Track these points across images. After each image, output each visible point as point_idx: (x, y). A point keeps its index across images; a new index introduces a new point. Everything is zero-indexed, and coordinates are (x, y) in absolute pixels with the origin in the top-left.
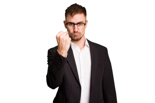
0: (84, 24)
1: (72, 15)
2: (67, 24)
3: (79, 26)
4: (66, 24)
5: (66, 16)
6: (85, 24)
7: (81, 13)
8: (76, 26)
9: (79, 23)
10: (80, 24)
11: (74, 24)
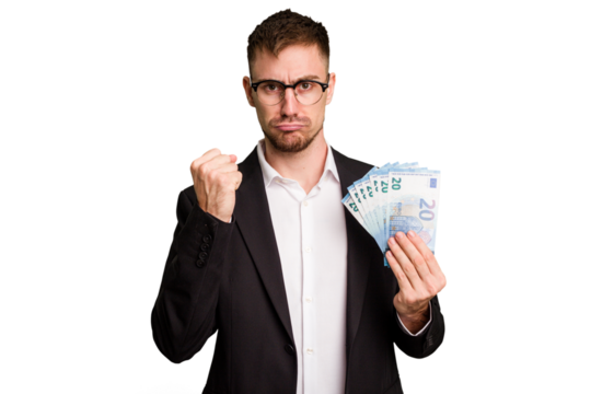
0: (322, 85)
1: (273, 52)
2: (255, 86)
3: (300, 92)
4: (252, 85)
5: (252, 56)
6: (324, 87)
7: (308, 41)
8: (289, 92)
9: (303, 83)
10: (305, 87)
11: (283, 87)
